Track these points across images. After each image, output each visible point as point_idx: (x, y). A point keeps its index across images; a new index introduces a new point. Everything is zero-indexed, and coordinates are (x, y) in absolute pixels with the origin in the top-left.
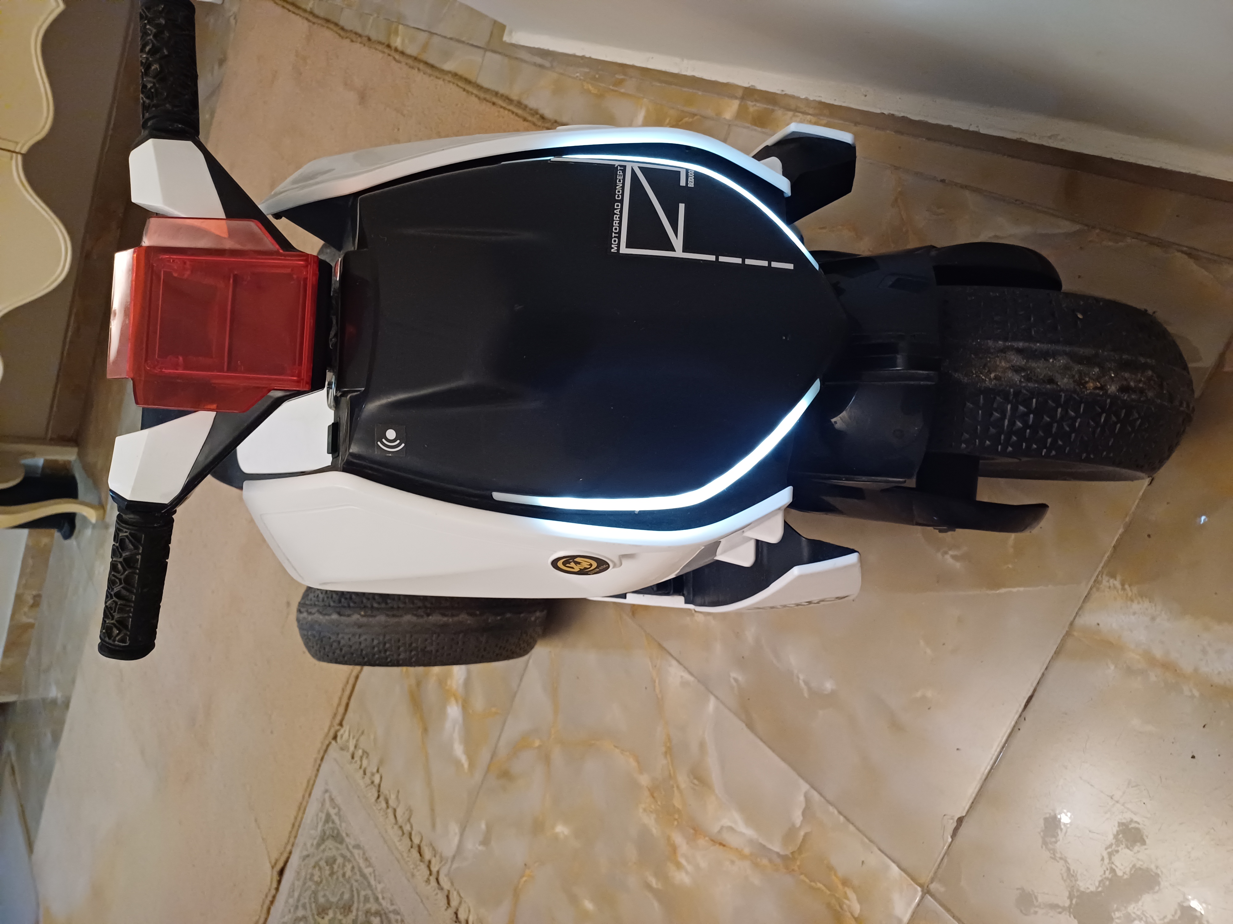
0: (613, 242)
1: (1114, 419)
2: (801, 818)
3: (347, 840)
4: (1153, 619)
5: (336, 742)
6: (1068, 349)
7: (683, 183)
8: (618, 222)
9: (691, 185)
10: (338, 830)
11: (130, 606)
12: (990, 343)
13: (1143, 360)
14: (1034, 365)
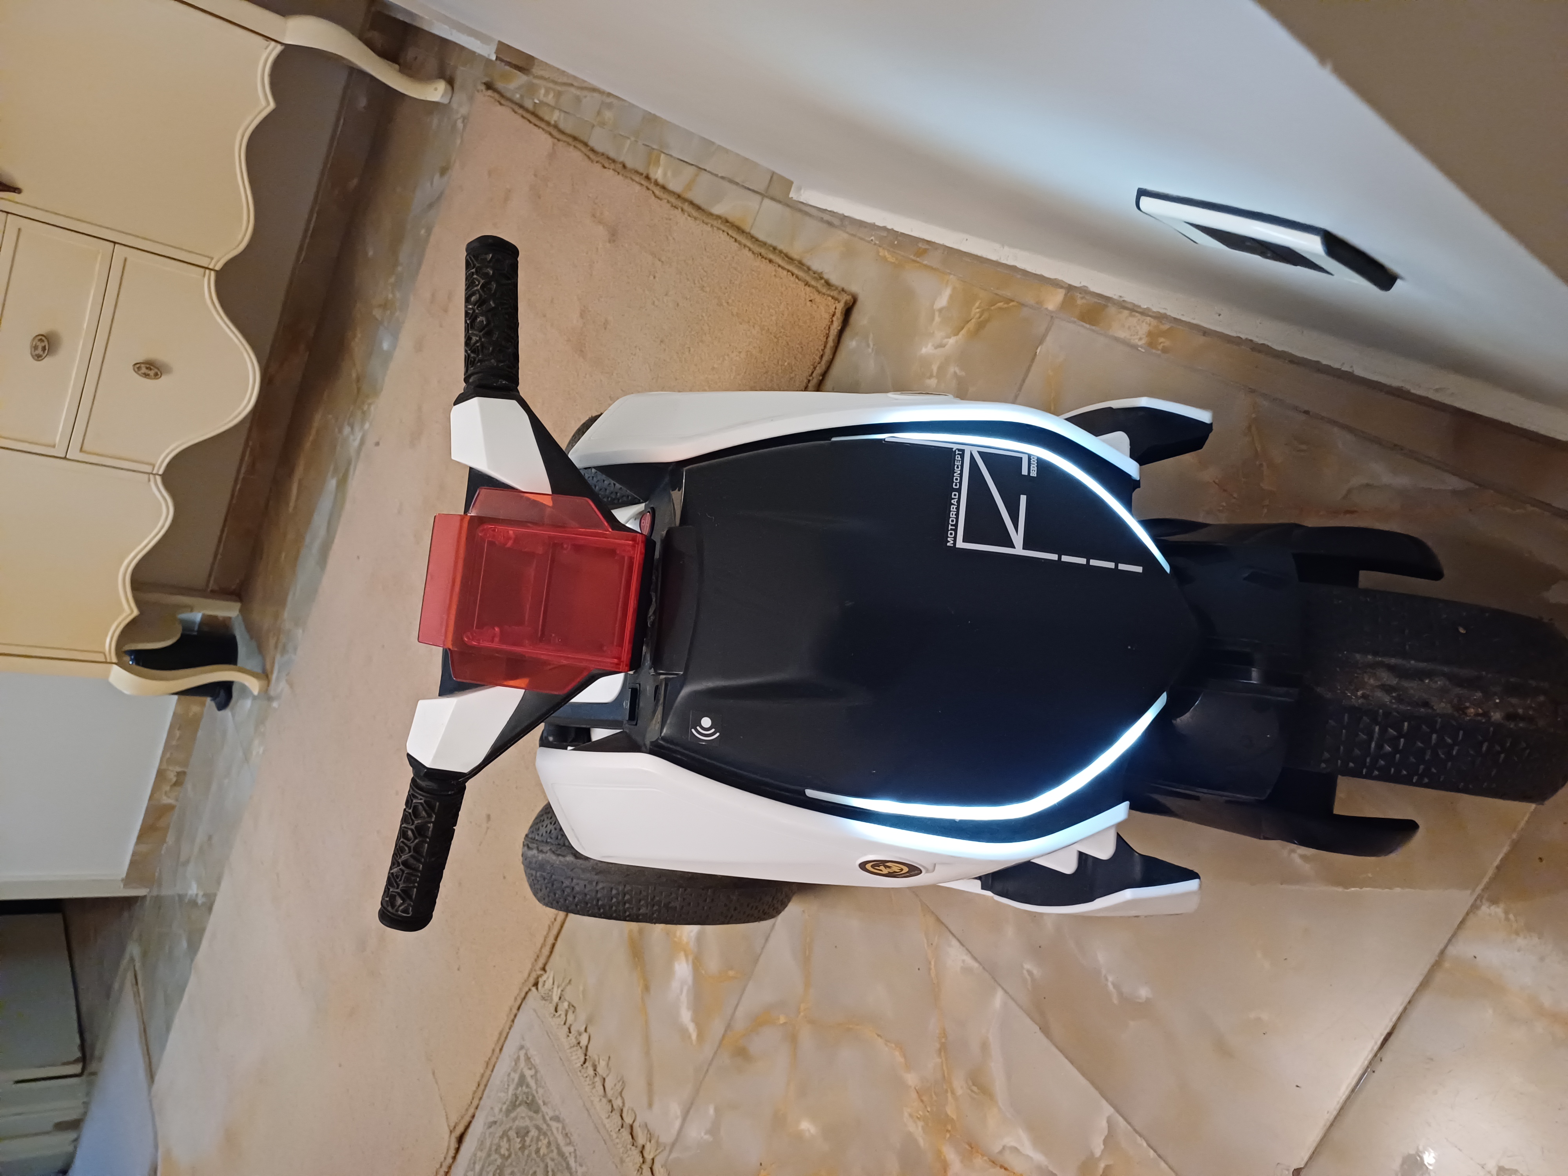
0: (949, 535)
1: (1498, 748)
2: (1102, 1147)
3: (544, 1109)
4: (1542, 959)
5: (537, 989)
6: (1446, 669)
7: (1025, 472)
8: (956, 513)
9: (1034, 474)
10: (534, 1097)
11: (417, 876)
12: (1358, 656)
13: (1533, 683)
14: (1406, 684)
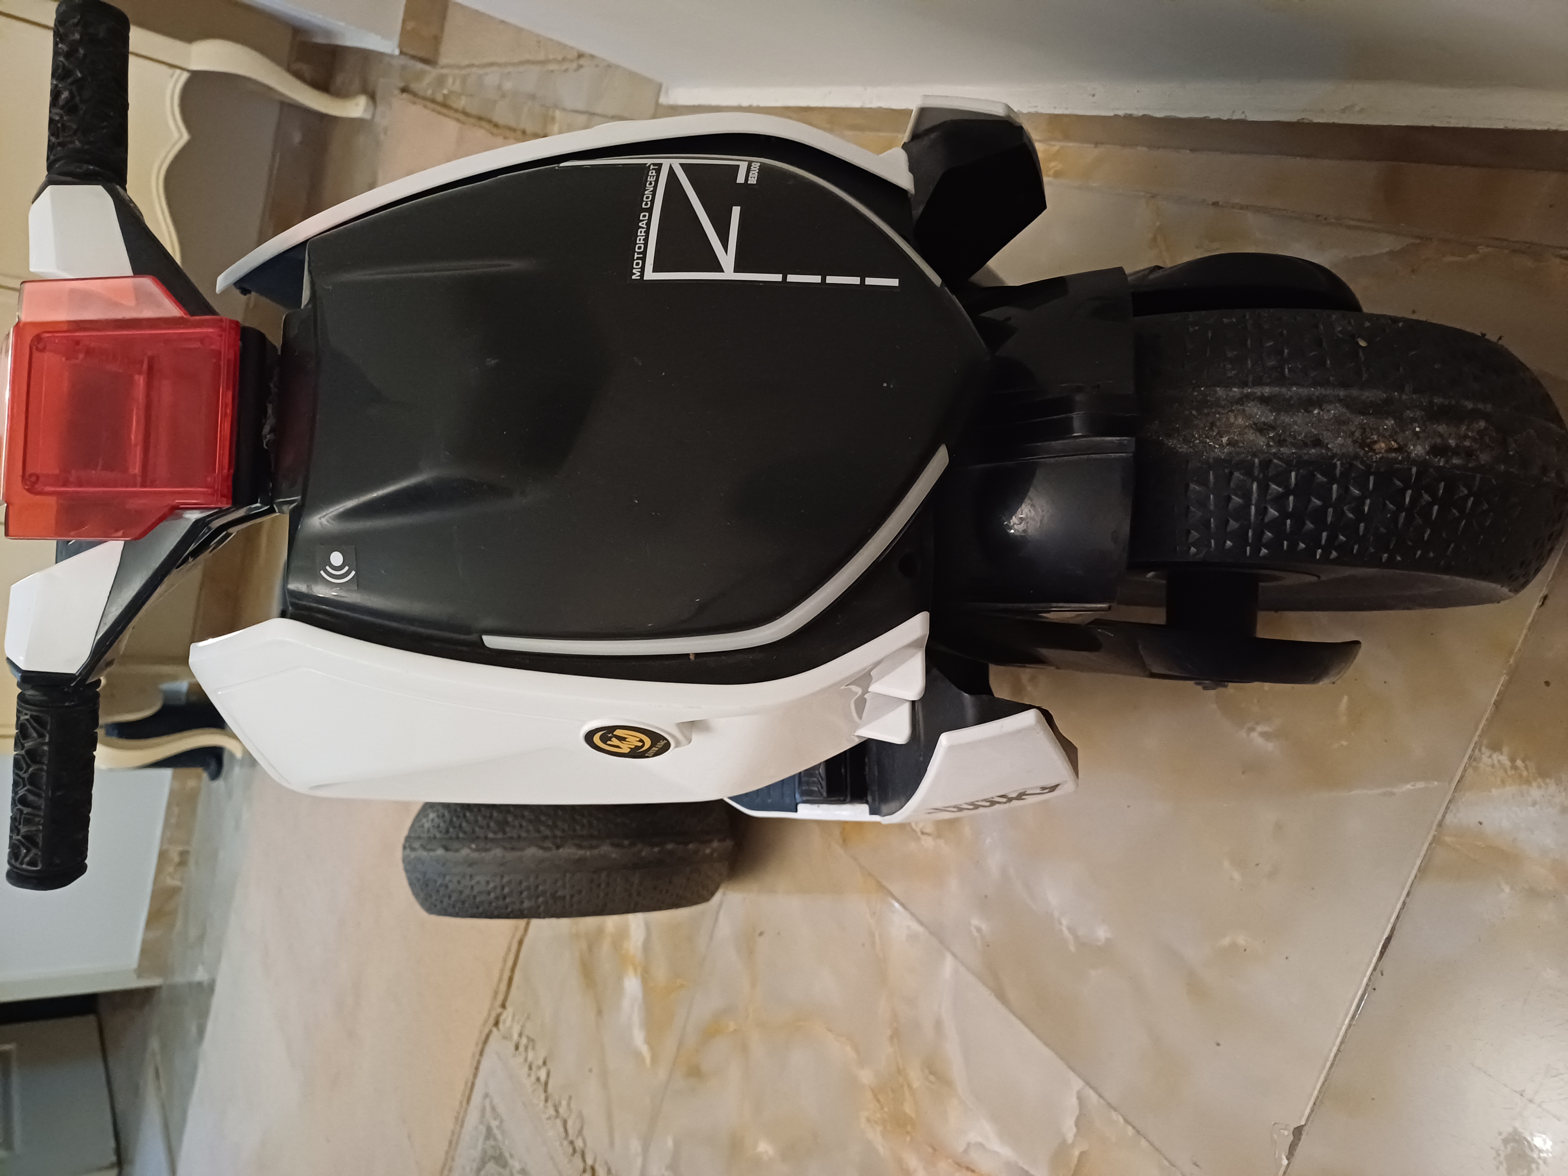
0: (635, 266)
1: (1427, 497)
2: (1074, 1130)
3: (511, 1162)
5: (498, 1029)
6: (1342, 393)
7: (741, 179)
8: (644, 237)
9: (753, 180)
10: (500, 1149)
12: (1220, 391)
13: (1469, 405)
14: (1287, 419)
